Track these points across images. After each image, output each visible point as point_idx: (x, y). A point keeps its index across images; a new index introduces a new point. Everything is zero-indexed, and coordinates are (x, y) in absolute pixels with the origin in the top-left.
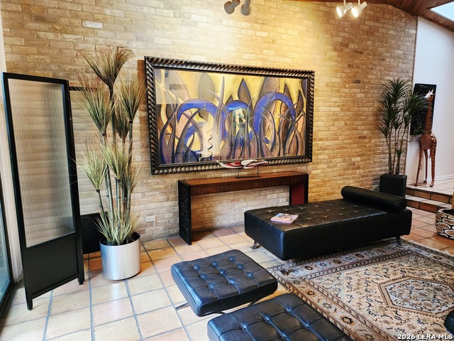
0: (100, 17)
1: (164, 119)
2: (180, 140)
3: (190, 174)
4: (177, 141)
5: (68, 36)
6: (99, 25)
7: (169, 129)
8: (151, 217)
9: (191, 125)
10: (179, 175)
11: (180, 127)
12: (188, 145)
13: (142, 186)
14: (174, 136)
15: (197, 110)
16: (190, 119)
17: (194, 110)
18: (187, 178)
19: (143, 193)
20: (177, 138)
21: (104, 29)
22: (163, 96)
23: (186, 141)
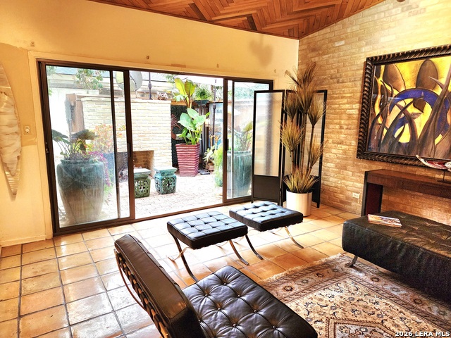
0: (344, 36)
1: (377, 111)
2: (388, 130)
3: (396, 166)
4: (385, 131)
5: (325, 56)
6: (343, 42)
7: (380, 120)
8: (356, 194)
9: (403, 115)
10: (385, 164)
11: (391, 118)
12: (396, 135)
13: (353, 166)
14: (384, 125)
15: (411, 100)
16: (404, 110)
17: (408, 101)
18: (392, 169)
19: (353, 172)
20: (387, 128)
21: (346, 44)
22: (379, 90)
23: (395, 132)
